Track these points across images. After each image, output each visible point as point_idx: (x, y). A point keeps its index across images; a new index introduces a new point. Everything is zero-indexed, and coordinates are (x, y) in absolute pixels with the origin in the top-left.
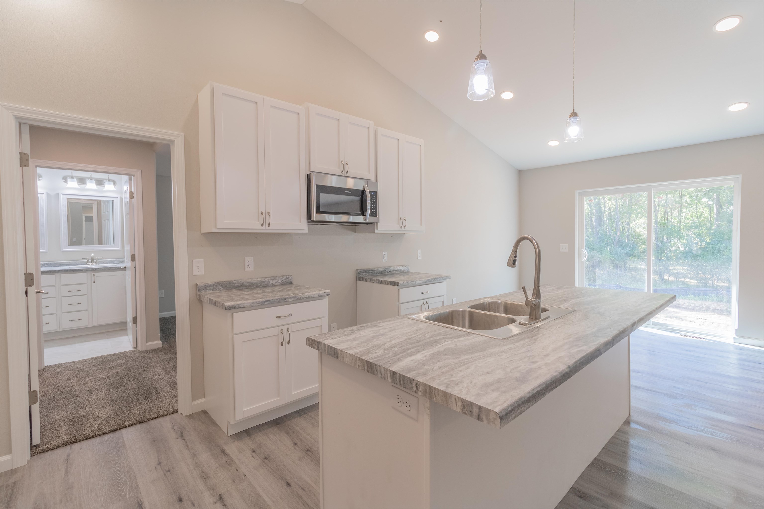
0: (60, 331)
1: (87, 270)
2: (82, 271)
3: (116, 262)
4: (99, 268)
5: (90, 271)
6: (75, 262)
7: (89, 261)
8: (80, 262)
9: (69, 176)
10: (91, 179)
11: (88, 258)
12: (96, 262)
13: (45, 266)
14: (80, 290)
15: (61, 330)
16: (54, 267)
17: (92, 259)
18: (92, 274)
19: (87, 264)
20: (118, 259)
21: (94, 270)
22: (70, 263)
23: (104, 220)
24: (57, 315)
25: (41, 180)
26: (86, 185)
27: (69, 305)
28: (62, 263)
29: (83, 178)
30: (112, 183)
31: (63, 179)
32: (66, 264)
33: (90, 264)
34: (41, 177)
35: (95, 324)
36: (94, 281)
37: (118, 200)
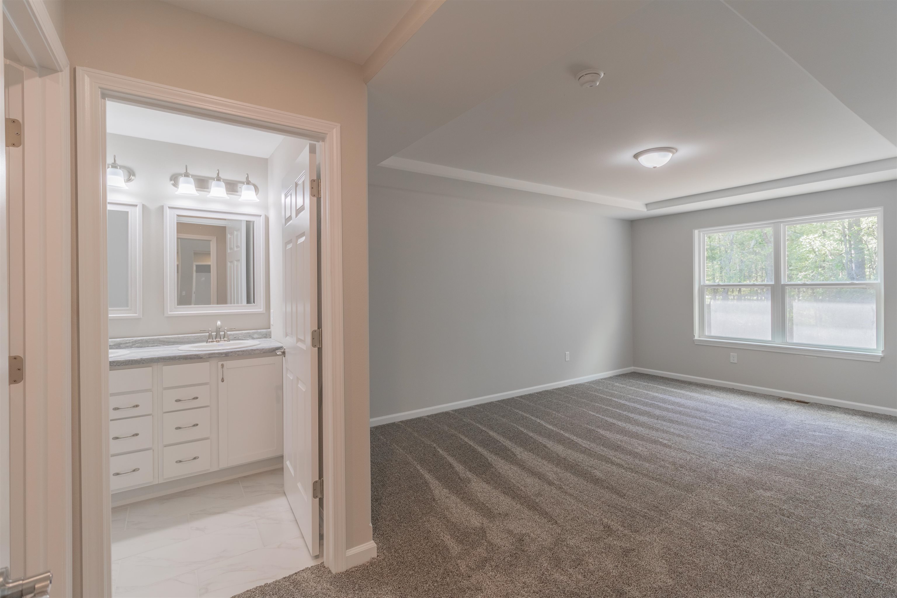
0: (158, 484)
1: (210, 357)
2: (201, 358)
3: (256, 336)
4: (232, 352)
5: (215, 357)
6: (187, 336)
7: (213, 334)
8: (197, 336)
9: (181, 175)
10: (218, 178)
11: (210, 329)
12: (224, 338)
13: (137, 345)
14: (197, 398)
15: (161, 481)
16: (152, 346)
17: (218, 330)
18: (220, 363)
19: (210, 342)
20: (259, 331)
21: (224, 355)
22: (179, 338)
23: (231, 262)
24: (153, 450)
25: (133, 180)
26: (209, 192)
27: (177, 428)
28: (166, 338)
29: (203, 178)
30: (252, 187)
31: (171, 180)
32: (173, 340)
33: (214, 341)
34: (134, 175)
35: (224, 465)
36: (223, 379)
37: (262, 220)
